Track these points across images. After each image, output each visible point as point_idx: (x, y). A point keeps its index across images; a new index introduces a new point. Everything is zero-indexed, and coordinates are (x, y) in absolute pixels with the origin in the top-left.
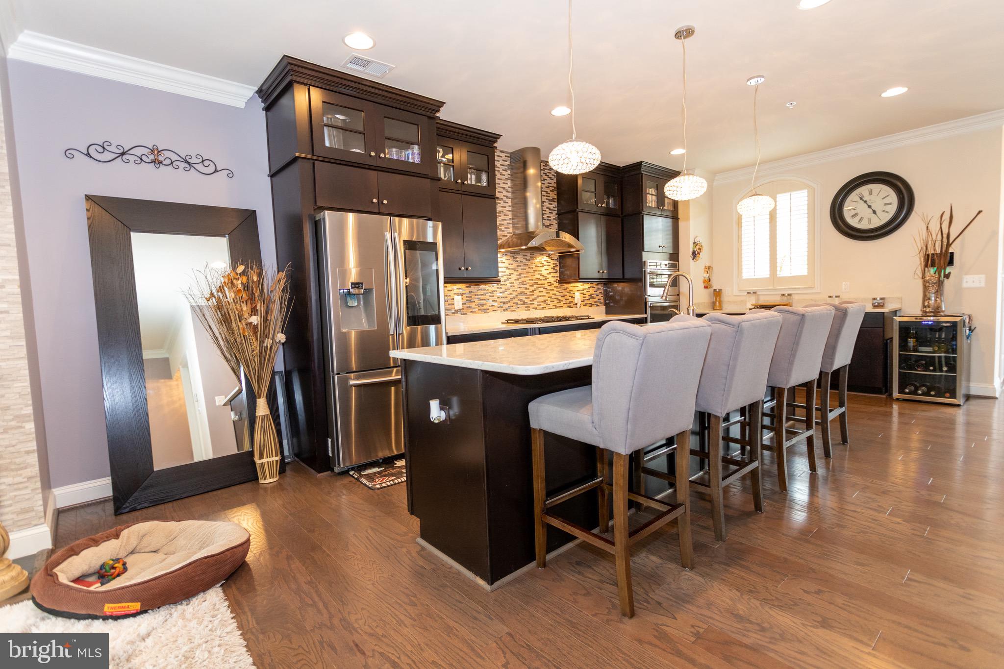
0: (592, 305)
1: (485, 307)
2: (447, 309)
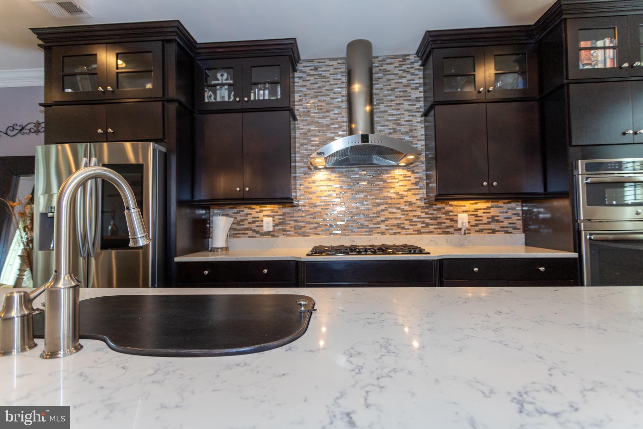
0: (494, 231)
1: (304, 229)
2: (254, 231)
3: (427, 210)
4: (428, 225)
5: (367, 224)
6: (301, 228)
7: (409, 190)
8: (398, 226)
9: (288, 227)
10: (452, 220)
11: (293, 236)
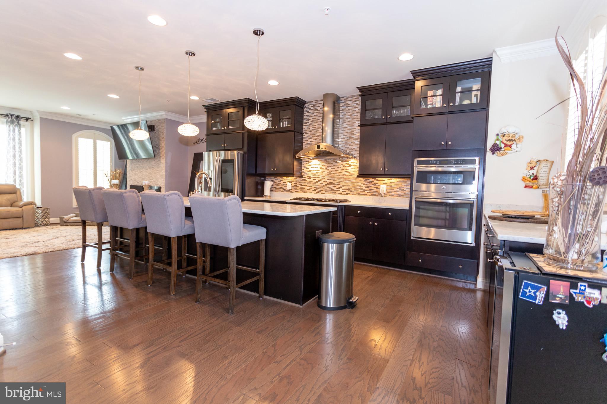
1: (304, 190)
2: (283, 189)
4: (364, 190)
5: (333, 188)
6: (303, 188)
8: (349, 190)
9: (298, 188)
10: (377, 188)
11: (300, 192)
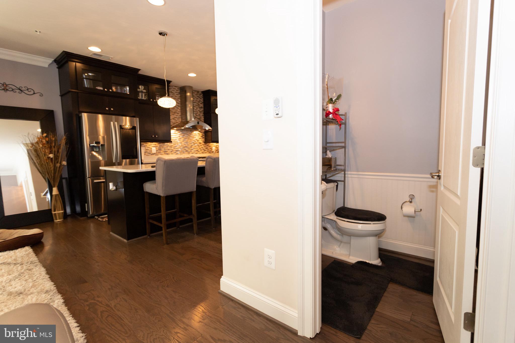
1: (167, 152)
2: (148, 153)
3: (205, 146)
4: (205, 150)
5: (188, 150)
6: (166, 151)
7: (200, 139)
8: (197, 150)
9: (162, 151)
10: (211, 149)
11: (164, 155)
